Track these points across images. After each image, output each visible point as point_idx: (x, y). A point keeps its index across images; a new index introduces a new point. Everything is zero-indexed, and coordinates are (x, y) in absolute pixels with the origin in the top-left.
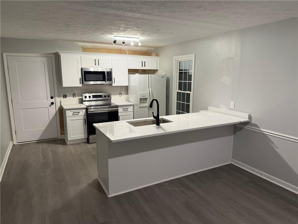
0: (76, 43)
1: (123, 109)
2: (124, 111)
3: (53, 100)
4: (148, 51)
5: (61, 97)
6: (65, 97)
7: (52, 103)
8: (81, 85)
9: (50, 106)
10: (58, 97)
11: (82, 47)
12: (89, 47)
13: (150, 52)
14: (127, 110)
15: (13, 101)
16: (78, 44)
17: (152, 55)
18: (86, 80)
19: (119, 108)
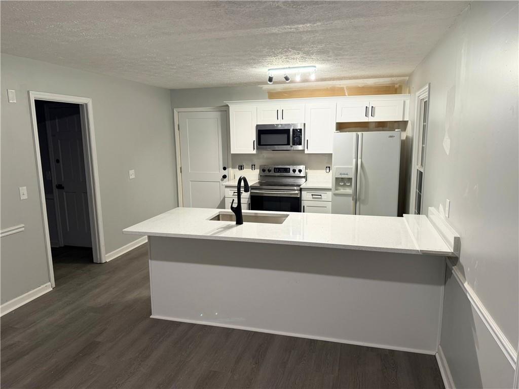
0: (259, 86)
1: (312, 195)
2: (313, 198)
3: (225, 173)
4: (394, 83)
5: (236, 168)
6: (241, 169)
7: (224, 177)
9: (222, 180)
10: (232, 168)
11: (268, 92)
12: (279, 90)
13: (397, 86)
14: (321, 198)
15: (182, 170)
16: (262, 88)
17: (403, 92)
18: (262, 144)
19: (302, 192)
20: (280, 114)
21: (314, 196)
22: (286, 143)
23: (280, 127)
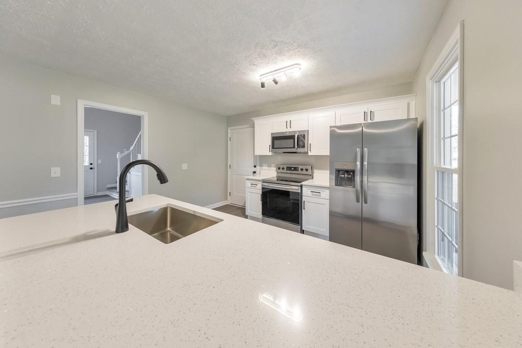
2: (313, 195)
3: (255, 169)
7: (254, 172)
8: (270, 154)
14: (320, 196)
18: (275, 147)
19: (303, 188)
20: (289, 124)
21: (313, 193)
22: (293, 146)
23: (288, 134)
